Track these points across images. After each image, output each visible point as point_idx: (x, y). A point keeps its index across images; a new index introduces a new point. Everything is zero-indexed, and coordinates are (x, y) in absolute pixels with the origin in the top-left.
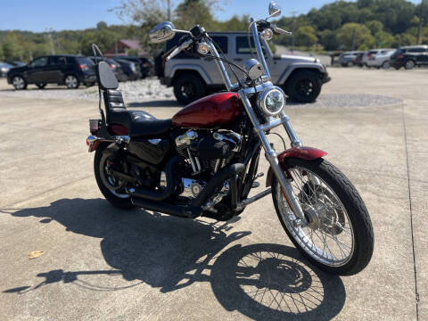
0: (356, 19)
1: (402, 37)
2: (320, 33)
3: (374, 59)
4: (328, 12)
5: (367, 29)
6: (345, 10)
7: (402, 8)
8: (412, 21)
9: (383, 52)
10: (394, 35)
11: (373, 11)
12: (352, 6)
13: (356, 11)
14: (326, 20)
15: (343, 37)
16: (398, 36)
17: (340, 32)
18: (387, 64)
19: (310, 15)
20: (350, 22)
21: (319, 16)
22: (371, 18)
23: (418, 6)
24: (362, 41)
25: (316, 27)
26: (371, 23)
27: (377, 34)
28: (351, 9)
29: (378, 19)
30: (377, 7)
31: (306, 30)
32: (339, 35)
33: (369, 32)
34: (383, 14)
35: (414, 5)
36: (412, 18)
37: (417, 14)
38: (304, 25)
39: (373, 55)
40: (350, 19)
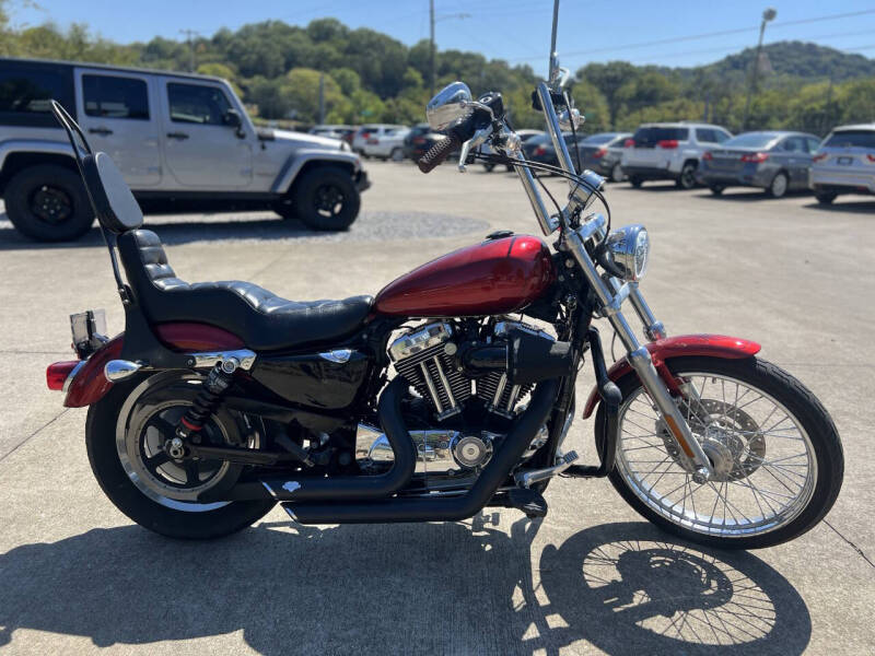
0: (311, 60)
1: (397, 104)
2: (246, 82)
3: (376, 142)
4: (255, 39)
5: (333, 82)
6: (288, 40)
7: (388, 50)
8: (406, 76)
9: (387, 131)
10: (383, 99)
11: (339, 50)
12: (299, 36)
13: (308, 46)
14: (254, 57)
15: (293, 94)
16: (390, 101)
17: (286, 83)
18: (398, 154)
19: (217, 40)
20: (300, 65)
21: (236, 46)
22: (338, 64)
23: (413, 50)
24: (330, 106)
25: (236, 67)
26: (338, 72)
27: (354, 94)
28: (299, 41)
29: (351, 66)
30: (345, 44)
31: (215, 72)
32: (284, 90)
33: (338, 88)
34: (357, 57)
35: (405, 48)
36: (406, 71)
37: (412, 64)
38: (208, 61)
39: (373, 136)
40: (299, 59)
